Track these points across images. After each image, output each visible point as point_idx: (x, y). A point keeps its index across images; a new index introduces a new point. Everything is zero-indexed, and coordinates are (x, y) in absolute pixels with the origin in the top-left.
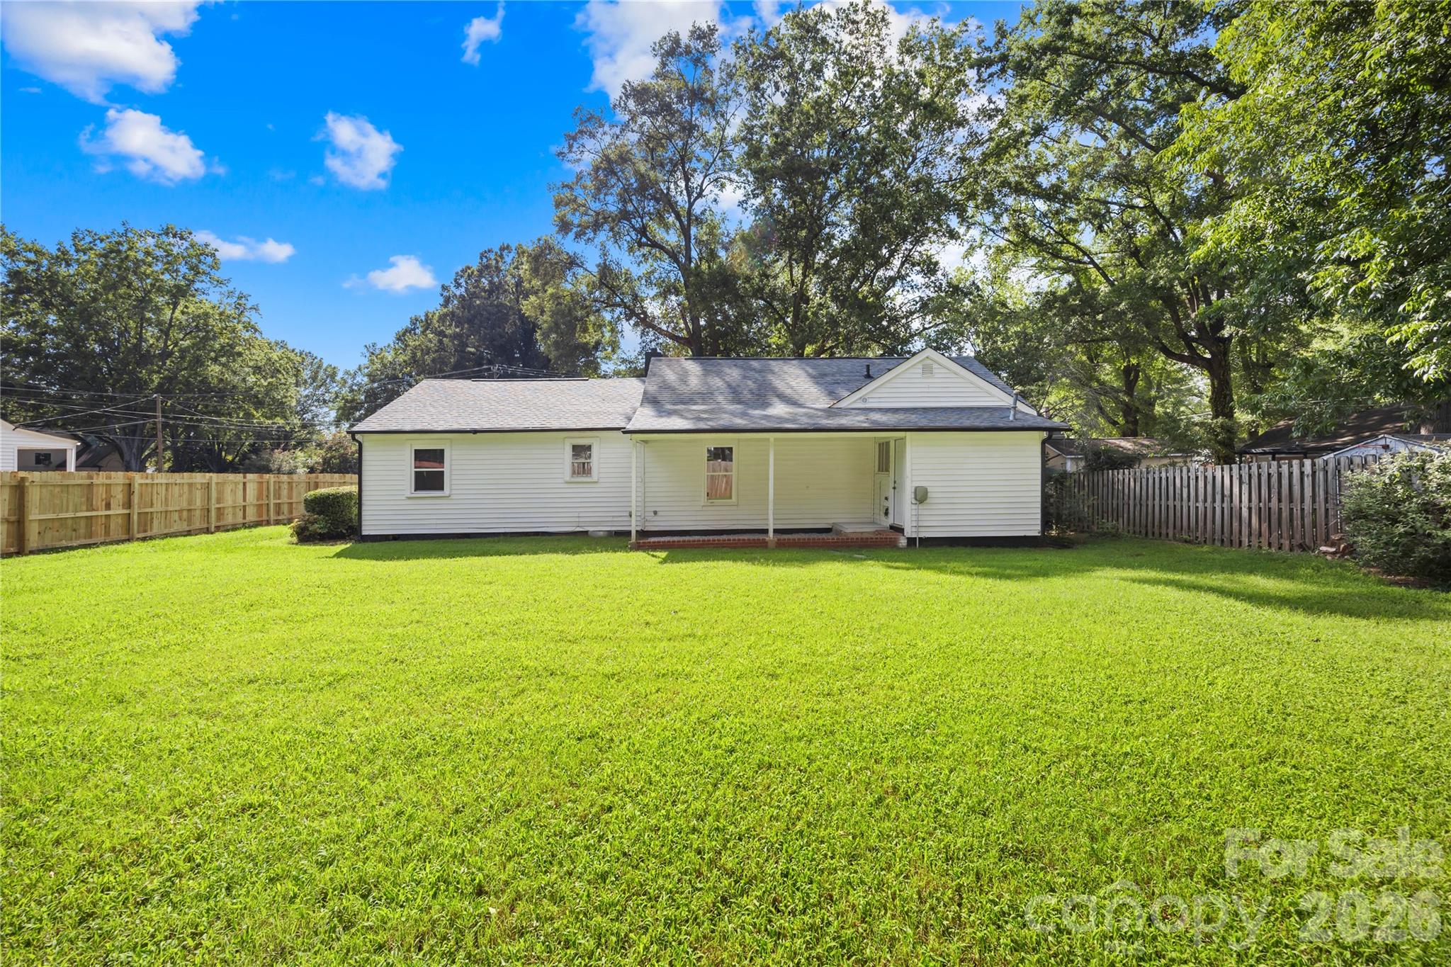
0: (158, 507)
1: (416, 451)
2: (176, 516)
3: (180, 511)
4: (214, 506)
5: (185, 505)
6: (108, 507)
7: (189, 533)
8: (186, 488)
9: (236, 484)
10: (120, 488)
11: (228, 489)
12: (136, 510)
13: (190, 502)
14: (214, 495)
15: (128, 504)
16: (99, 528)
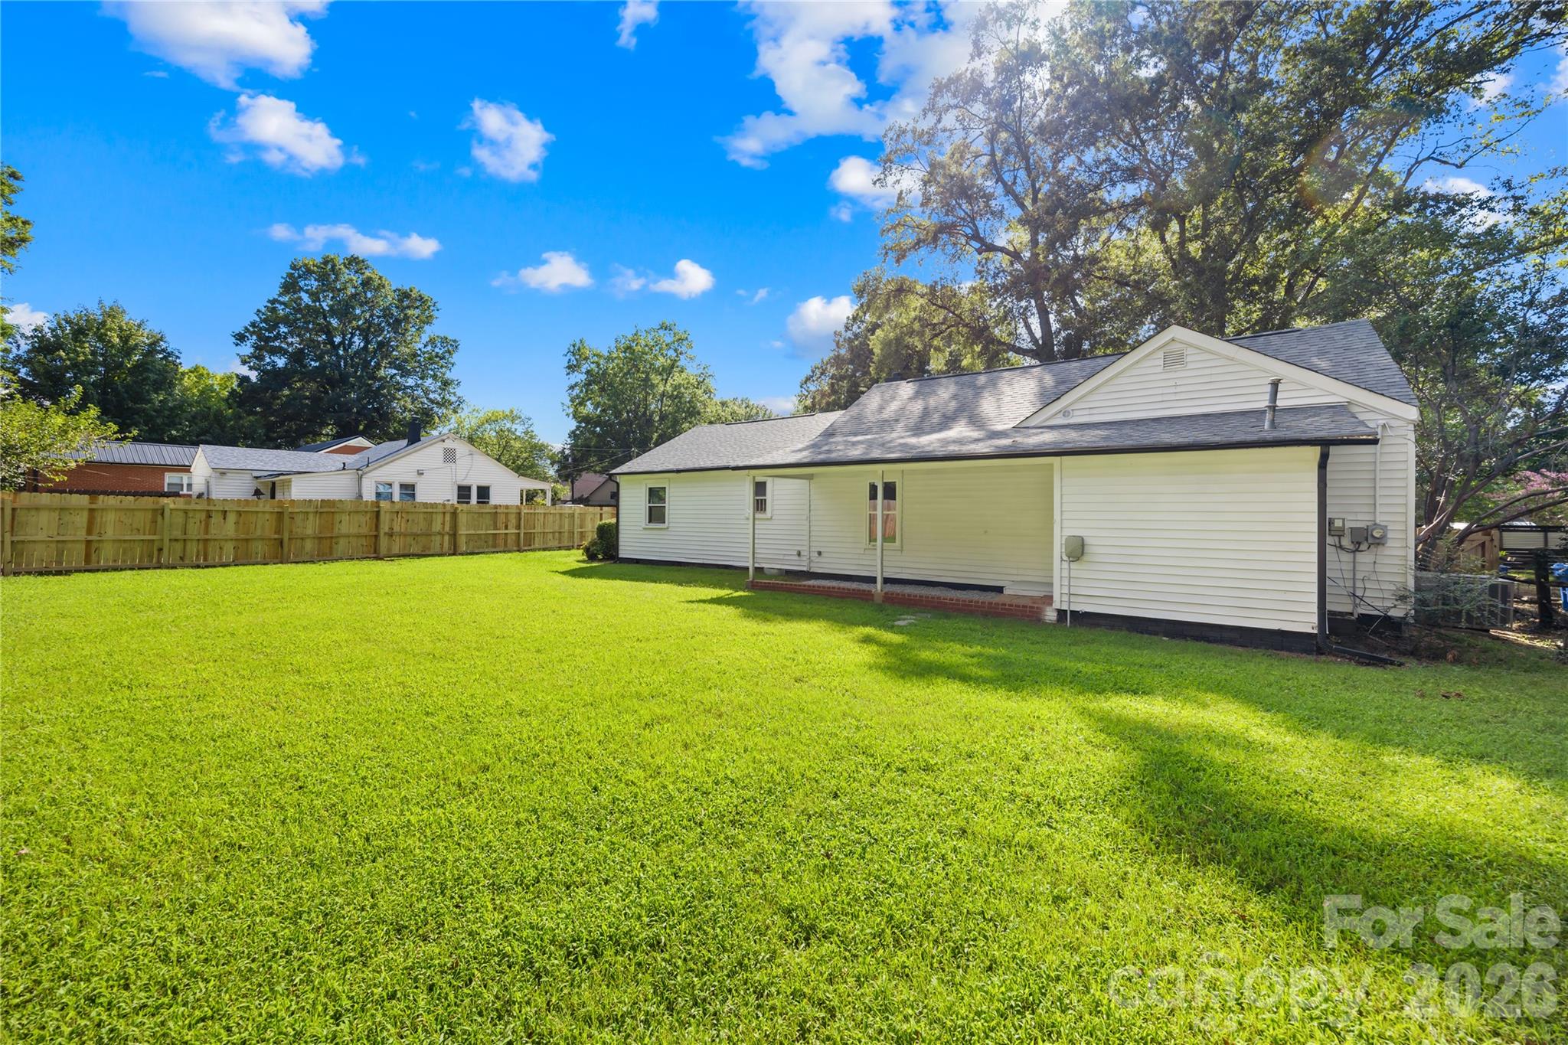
0: (538, 530)
1: (650, 489)
2: (550, 536)
3: (553, 533)
4: (577, 530)
5: (557, 528)
6: (506, 528)
7: (560, 548)
8: (558, 516)
9: (595, 514)
10: (513, 516)
11: (589, 518)
12: (522, 531)
13: (561, 527)
14: (577, 521)
15: (518, 527)
16: (501, 542)
